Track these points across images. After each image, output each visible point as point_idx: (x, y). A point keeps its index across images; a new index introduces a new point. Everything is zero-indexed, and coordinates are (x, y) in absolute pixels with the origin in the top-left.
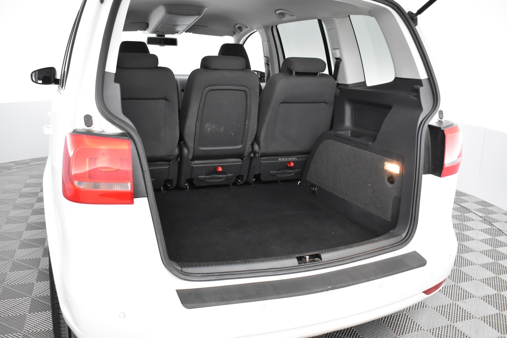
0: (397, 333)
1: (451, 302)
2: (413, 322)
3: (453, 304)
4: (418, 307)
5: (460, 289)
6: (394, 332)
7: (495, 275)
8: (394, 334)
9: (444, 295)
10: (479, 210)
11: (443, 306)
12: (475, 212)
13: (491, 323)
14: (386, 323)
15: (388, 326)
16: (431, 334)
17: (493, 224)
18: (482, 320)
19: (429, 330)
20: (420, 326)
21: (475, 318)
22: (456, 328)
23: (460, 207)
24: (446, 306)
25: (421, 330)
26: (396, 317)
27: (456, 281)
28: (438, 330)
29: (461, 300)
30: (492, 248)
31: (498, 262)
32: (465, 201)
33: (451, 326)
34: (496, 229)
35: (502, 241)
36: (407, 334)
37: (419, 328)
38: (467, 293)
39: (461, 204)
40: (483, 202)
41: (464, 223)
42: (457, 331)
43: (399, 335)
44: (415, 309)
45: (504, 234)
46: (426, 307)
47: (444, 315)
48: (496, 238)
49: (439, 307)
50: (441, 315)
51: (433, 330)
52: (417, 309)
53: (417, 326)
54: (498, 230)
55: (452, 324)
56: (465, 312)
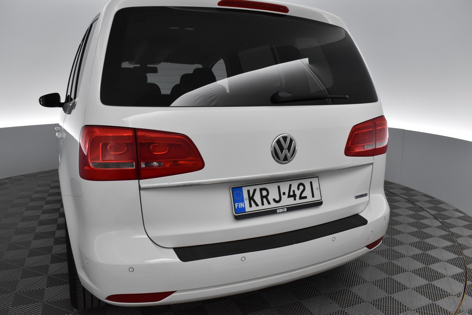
0: (347, 286)
1: (388, 261)
2: (359, 277)
3: (389, 263)
4: (362, 266)
5: (394, 251)
6: (345, 286)
7: (420, 240)
8: (345, 287)
9: (382, 256)
10: (403, 194)
11: (381, 264)
12: (400, 195)
13: (420, 274)
14: (338, 280)
15: (340, 281)
16: (374, 285)
17: (415, 203)
18: (413, 273)
19: (372, 282)
20: (365, 280)
21: (407, 271)
22: (393, 279)
23: (388, 192)
24: (384, 264)
25: (366, 282)
26: (346, 275)
27: (390, 246)
28: (379, 282)
29: (395, 259)
30: (416, 221)
31: (422, 230)
32: (392, 188)
33: (389, 279)
34: (418, 207)
35: (423, 215)
36: (355, 286)
37: (365, 281)
38: (400, 254)
39: (389, 190)
40: (407, 188)
41: (392, 204)
42: (394, 282)
43: (349, 288)
44: (360, 267)
45: (424, 210)
46: (368, 266)
47: (383, 271)
48: (418, 213)
49: (378, 265)
50: (381, 271)
51: (376, 282)
52: (362, 268)
53: (363, 280)
54: (419, 207)
55: (390, 277)
56: (399, 268)
